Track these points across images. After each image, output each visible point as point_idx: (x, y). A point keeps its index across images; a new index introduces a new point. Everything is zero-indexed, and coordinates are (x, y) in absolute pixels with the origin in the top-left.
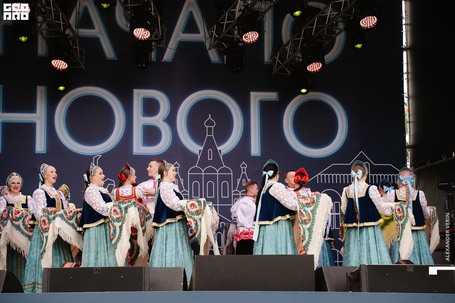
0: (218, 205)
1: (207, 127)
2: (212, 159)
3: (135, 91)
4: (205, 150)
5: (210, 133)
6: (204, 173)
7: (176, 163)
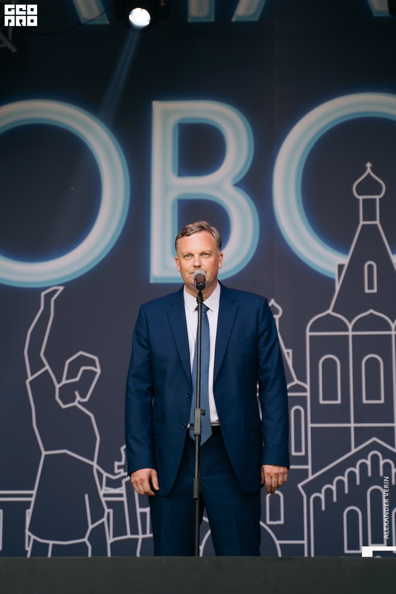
1: (361, 198)
2: (375, 290)
4: (356, 265)
6: (353, 331)
7: (273, 305)
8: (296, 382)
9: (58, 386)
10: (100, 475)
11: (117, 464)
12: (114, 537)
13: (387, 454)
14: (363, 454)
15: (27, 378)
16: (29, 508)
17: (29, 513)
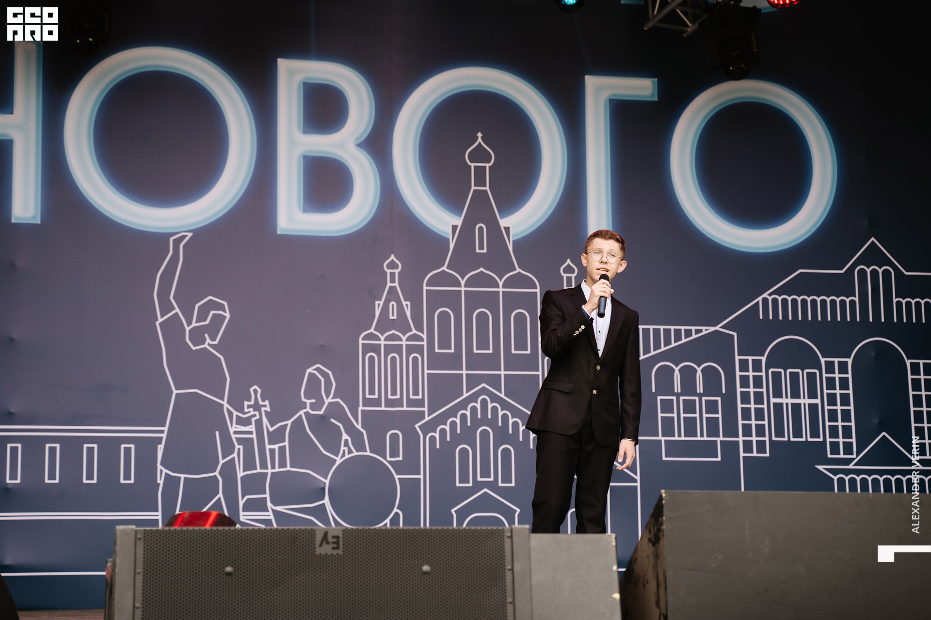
0: (502, 373)
1: (473, 165)
2: (485, 251)
3: (284, 65)
4: (468, 226)
5: (480, 181)
6: (465, 286)
7: (393, 260)
8: (414, 331)
9: (188, 329)
10: (230, 414)
11: (246, 403)
12: (244, 471)
13: (495, 398)
14: (473, 398)
15: (157, 320)
16: (161, 443)
17: (161, 448)
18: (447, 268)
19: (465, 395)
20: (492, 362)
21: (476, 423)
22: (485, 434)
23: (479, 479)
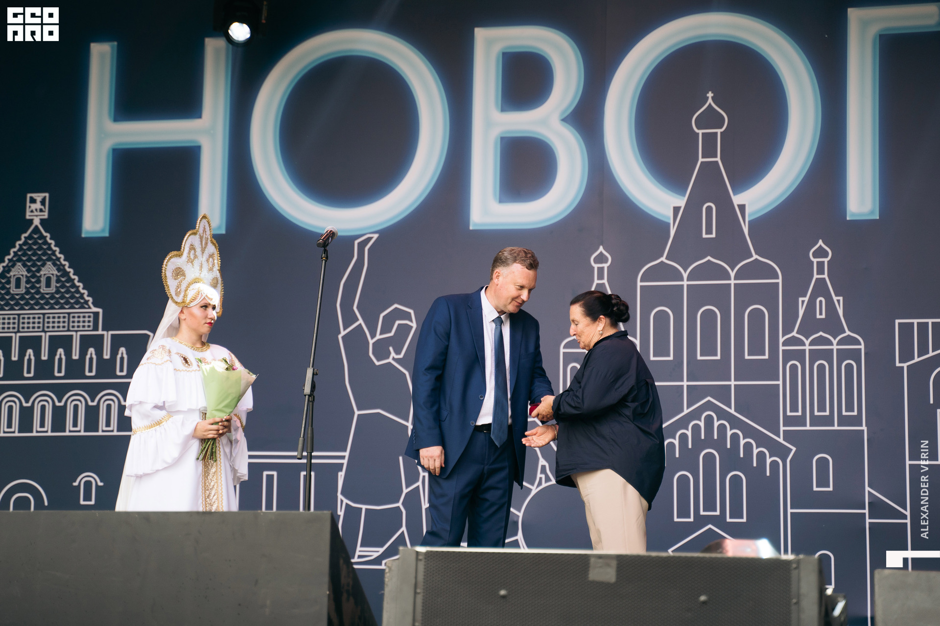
0: (733, 383)
1: (700, 132)
2: (714, 236)
3: (482, 35)
4: (693, 206)
5: (710, 151)
6: (688, 280)
7: (601, 253)
9: (371, 342)
13: (722, 415)
14: (696, 415)
15: (340, 333)
16: (341, 470)
17: (341, 475)
18: (667, 258)
19: (686, 411)
20: (720, 370)
21: (699, 444)
22: (709, 458)
23: (702, 513)
